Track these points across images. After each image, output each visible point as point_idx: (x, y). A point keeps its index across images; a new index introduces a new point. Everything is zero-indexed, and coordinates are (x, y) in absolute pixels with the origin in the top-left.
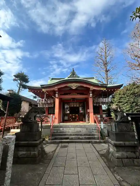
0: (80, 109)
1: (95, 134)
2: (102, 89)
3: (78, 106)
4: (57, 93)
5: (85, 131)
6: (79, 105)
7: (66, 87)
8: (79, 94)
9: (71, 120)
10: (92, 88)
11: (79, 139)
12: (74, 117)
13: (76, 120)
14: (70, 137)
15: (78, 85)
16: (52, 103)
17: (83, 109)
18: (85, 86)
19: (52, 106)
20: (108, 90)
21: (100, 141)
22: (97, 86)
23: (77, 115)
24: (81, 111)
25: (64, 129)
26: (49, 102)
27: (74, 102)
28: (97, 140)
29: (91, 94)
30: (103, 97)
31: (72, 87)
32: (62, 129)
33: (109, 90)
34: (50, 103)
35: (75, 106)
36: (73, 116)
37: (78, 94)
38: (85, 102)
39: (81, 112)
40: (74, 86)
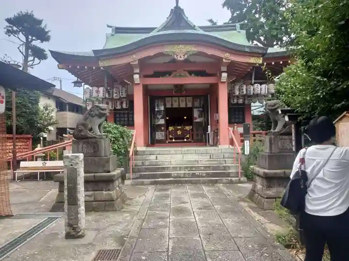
0: (196, 114)
1: (229, 166)
2: (252, 60)
3: (190, 105)
4: (137, 71)
5: (206, 161)
6: (193, 104)
7: (161, 55)
8: (193, 75)
9: (174, 140)
10: (227, 57)
11: (194, 175)
12: (179, 133)
13: (185, 140)
14: (174, 173)
15: (193, 49)
16: (124, 98)
17: (204, 112)
18: (210, 52)
19: (124, 106)
20: (269, 62)
21: (240, 179)
22: (242, 53)
23: (188, 128)
24: (196, 118)
25: (158, 158)
26: (115, 95)
27: (179, 97)
28: (234, 179)
29: (224, 75)
30: (253, 81)
31: (177, 56)
32: (155, 158)
33: (273, 63)
34: (118, 98)
35: (183, 105)
36: (178, 130)
37: (190, 73)
38: (209, 96)
39: (198, 120)
40: (181, 52)
